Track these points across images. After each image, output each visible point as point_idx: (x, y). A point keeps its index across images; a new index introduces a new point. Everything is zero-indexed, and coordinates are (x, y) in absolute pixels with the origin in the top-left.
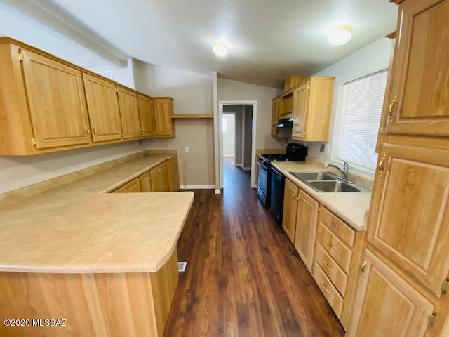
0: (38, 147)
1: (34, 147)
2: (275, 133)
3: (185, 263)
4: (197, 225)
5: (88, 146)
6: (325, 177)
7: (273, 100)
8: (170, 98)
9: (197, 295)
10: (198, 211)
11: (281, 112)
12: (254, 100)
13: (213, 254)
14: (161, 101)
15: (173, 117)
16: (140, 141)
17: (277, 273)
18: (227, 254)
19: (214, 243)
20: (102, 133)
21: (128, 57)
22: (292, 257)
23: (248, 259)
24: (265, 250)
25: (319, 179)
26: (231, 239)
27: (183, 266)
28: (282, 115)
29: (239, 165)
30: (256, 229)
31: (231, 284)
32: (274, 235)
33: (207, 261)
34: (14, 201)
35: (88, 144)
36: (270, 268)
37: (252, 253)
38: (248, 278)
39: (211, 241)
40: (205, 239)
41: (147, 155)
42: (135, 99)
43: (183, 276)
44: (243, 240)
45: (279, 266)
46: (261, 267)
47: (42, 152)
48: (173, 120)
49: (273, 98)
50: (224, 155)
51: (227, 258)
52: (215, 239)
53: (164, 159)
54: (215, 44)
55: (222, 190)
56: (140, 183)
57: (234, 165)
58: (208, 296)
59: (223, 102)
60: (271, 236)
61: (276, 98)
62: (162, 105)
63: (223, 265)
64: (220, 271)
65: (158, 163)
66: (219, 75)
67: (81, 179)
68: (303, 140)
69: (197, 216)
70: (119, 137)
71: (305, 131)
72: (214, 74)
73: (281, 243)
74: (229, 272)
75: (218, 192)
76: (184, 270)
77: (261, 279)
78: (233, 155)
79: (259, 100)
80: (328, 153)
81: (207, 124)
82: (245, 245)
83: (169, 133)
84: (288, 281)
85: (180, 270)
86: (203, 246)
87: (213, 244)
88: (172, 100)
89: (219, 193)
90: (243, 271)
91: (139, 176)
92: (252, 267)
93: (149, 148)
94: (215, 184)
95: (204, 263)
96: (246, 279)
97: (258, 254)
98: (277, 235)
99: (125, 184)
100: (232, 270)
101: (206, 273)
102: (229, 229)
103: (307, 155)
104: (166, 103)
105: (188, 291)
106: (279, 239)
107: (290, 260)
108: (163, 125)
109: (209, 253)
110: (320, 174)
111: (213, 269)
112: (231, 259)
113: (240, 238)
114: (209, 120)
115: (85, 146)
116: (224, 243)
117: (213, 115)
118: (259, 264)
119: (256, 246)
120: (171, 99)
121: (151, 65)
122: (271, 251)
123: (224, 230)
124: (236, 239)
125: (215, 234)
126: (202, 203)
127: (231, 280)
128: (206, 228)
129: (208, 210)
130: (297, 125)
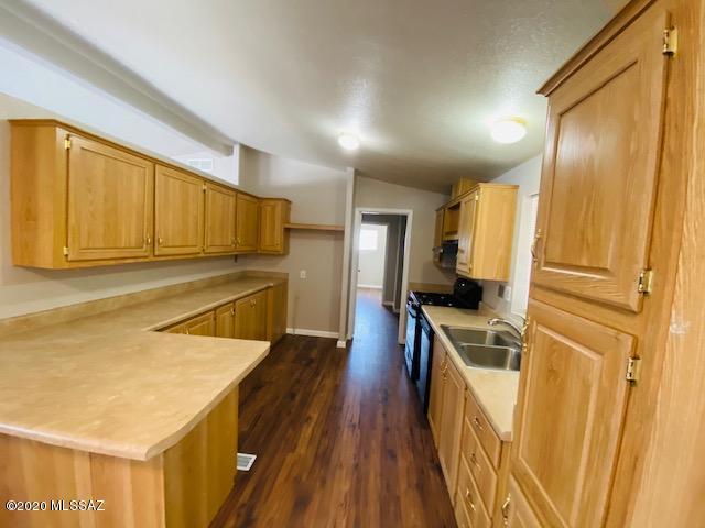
0: (70, 258)
1: (64, 259)
2: (437, 259)
3: (254, 457)
4: (293, 396)
5: (146, 260)
6: (498, 340)
7: (437, 211)
8: (286, 200)
9: (255, 514)
10: (301, 374)
11: (447, 230)
12: (410, 208)
13: (302, 450)
14: (272, 203)
15: (287, 226)
16: (236, 257)
17: (397, 499)
18: (324, 454)
19: (310, 429)
20: (170, 244)
21: (235, 142)
22: (431, 474)
23: (356, 466)
24: (390, 454)
25: (488, 343)
26: (339, 428)
27: (246, 461)
28: (448, 234)
29: (389, 303)
30: (384, 415)
31: (315, 505)
32: (411, 430)
33: (290, 458)
34: (26, 329)
35: (146, 257)
36: (388, 487)
37: (366, 456)
38: (346, 497)
39: (306, 425)
40: (298, 421)
41: (243, 278)
42: (232, 200)
43: (243, 478)
44: (358, 431)
45: (403, 486)
46: (374, 484)
47: (75, 265)
48: (288, 230)
49: (437, 208)
50: (359, 285)
51: (323, 458)
52: (312, 424)
53: (264, 286)
54: (342, 134)
55: (349, 343)
56: (215, 319)
57: (381, 303)
58: (271, 520)
59: (361, 209)
60: (407, 432)
61: (440, 209)
62: (274, 207)
63: (311, 472)
64: (304, 478)
65: (251, 291)
66: (357, 173)
67: (132, 306)
68: (470, 276)
69: (298, 381)
70: (197, 250)
71: (471, 261)
72: (351, 170)
73: (420, 447)
74: (318, 484)
75: (341, 344)
76: (247, 469)
77: (366, 505)
78: (381, 287)
79: (416, 209)
80: (508, 300)
81: (335, 239)
82: (358, 439)
83: (278, 248)
84: (413, 516)
85: (239, 468)
86: (290, 431)
87: (307, 431)
88: (290, 202)
89: (344, 346)
90: (342, 486)
91: (215, 309)
92: (359, 480)
93: (249, 268)
94: (338, 331)
95: (284, 459)
96: (342, 500)
97: (375, 458)
98: (417, 431)
99: (189, 319)
100: (323, 482)
101: (281, 479)
102: (341, 409)
103: (481, 300)
104: (279, 207)
105: (243, 505)
106: (418, 437)
107: (429, 476)
108: (272, 237)
109: (296, 446)
110: (490, 334)
111: (294, 474)
112: (328, 462)
113: (354, 426)
114: (337, 234)
115: (141, 260)
116: (325, 434)
117: (344, 227)
118: (372, 477)
119: (375, 444)
120: (288, 202)
121: (267, 155)
122: (399, 458)
123: (334, 410)
124: (346, 430)
125: (315, 417)
126: (312, 361)
127: (317, 498)
128: (305, 404)
129: (317, 374)
130: (462, 251)
